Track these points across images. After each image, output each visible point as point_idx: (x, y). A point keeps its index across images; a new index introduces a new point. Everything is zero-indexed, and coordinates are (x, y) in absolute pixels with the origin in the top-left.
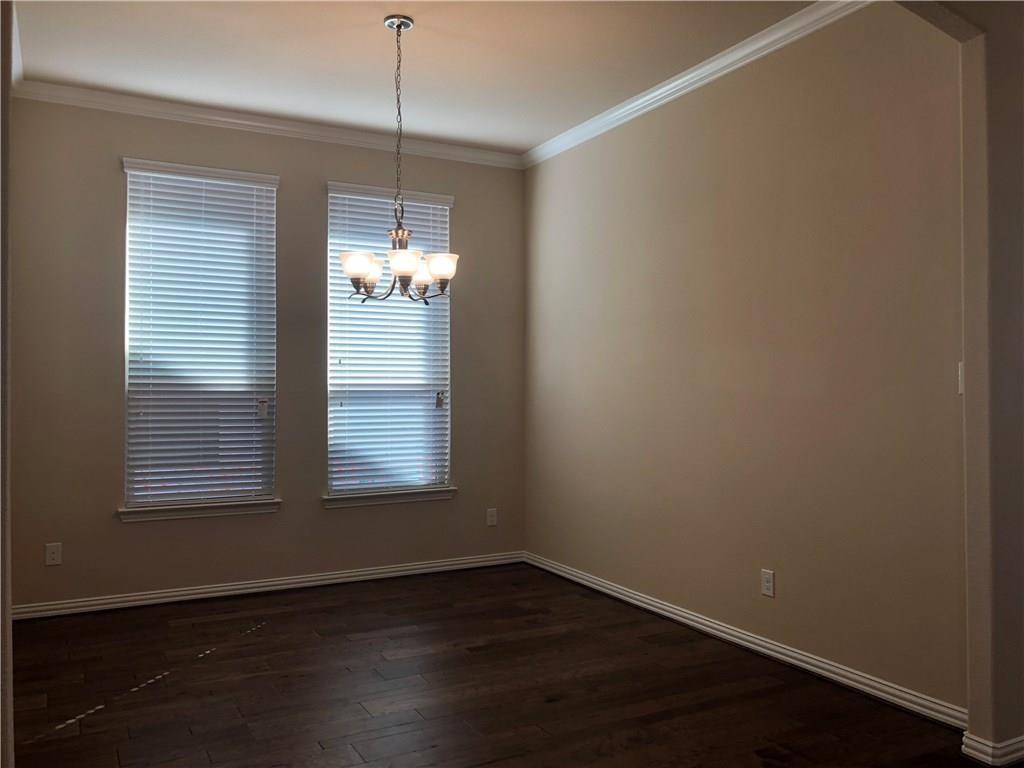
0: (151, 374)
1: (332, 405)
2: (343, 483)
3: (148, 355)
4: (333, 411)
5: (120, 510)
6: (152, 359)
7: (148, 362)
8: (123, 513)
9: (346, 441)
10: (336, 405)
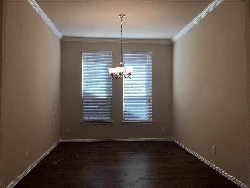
0: (87, 94)
1: (124, 101)
2: (127, 119)
3: (86, 90)
4: (124, 103)
5: (81, 122)
6: (87, 91)
7: (86, 92)
8: (81, 123)
9: (128, 109)
10: (125, 101)
